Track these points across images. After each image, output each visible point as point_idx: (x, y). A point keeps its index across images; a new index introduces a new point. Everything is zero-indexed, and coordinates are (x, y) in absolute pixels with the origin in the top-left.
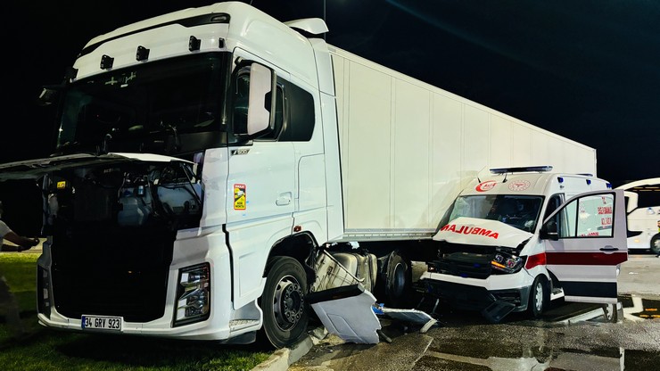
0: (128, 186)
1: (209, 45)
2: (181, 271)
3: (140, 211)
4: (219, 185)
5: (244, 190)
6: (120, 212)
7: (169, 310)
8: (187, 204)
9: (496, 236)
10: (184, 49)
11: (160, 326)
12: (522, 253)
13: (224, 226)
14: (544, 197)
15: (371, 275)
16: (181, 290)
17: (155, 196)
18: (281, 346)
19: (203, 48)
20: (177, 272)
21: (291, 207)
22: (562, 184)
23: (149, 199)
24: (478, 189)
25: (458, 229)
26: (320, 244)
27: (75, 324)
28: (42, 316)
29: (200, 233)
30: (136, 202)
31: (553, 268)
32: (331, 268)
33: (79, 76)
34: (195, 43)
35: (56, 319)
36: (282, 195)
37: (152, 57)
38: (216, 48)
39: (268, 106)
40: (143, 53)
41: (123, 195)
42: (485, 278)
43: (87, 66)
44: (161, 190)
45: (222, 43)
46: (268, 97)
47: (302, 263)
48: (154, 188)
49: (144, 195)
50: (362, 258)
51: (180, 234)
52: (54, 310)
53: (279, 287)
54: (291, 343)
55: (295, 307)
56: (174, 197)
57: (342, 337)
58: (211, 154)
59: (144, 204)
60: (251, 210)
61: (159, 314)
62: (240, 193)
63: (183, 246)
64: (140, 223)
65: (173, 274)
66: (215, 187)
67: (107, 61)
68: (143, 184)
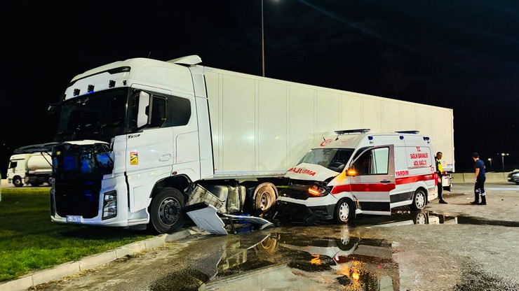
0: (85, 153)
1: (119, 84)
2: (105, 194)
3: (89, 166)
4: (122, 153)
5: (137, 155)
6: (82, 167)
7: (100, 212)
8: (108, 162)
9: (313, 174)
10: (106, 86)
11: (97, 220)
12: (329, 184)
13: (125, 173)
14: (354, 149)
15: (240, 198)
16: (105, 203)
17: (96, 159)
18: (164, 233)
19: (117, 86)
20: (103, 195)
21: (171, 162)
22: (372, 141)
23: (93, 160)
24: (322, 145)
25: (296, 170)
26: (193, 181)
27: (64, 220)
28: (52, 217)
29: (113, 176)
30: (88, 161)
31: (355, 193)
32: (202, 194)
33: (67, 98)
34: (112, 83)
35: (57, 218)
36: (163, 156)
37: (96, 90)
38: (122, 85)
39: (147, 113)
40: (91, 88)
41: (83, 158)
42: (305, 199)
43: (69, 94)
44: (98, 156)
45: (125, 83)
46: (147, 108)
47: (182, 191)
48: (95, 155)
49: (91, 158)
50: (233, 189)
51: (105, 177)
52: (56, 214)
53: (164, 203)
54: (170, 232)
55: (175, 213)
56: (103, 160)
57: (208, 231)
58: (118, 138)
59: (92, 163)
60: (141, 164)
61: (96, 214)
62: (134, 156)
63: (106, 182)
64: (90, 171)
65: (102, 195)
66: (119, 154)
67: (77, 92)
68: (91, 153)
